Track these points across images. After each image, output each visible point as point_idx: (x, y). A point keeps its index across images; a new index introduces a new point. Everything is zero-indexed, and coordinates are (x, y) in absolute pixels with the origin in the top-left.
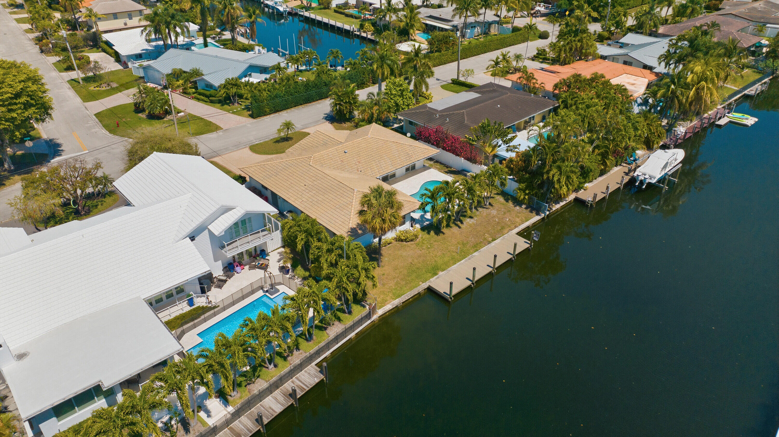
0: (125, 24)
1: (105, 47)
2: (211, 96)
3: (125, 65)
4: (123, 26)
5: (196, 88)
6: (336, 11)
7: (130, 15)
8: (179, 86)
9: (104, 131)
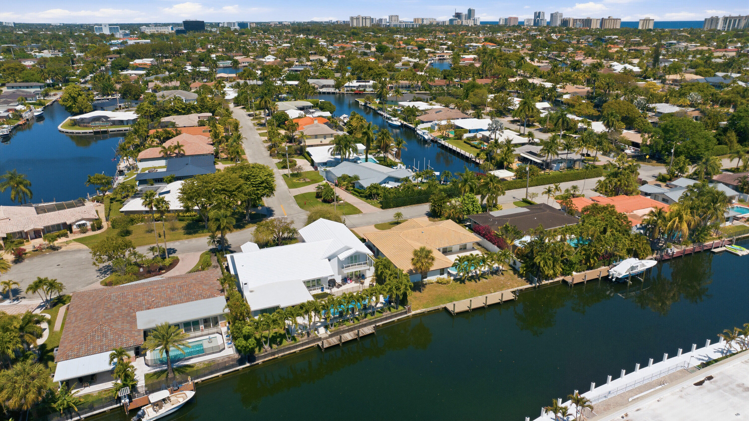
0: (321, 142)
1: (306, 155)
2: (361, 193)
3: (316, 169)
4: (319, 143)
5: (354, 187)
6: (465, 142)
7: (325, 137)
8: (344, 185)
9: (297, 207)
